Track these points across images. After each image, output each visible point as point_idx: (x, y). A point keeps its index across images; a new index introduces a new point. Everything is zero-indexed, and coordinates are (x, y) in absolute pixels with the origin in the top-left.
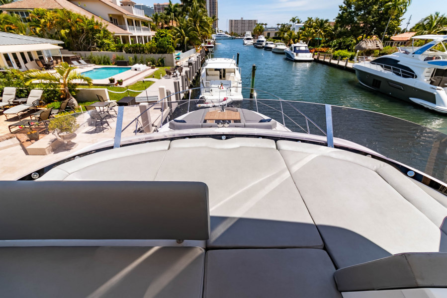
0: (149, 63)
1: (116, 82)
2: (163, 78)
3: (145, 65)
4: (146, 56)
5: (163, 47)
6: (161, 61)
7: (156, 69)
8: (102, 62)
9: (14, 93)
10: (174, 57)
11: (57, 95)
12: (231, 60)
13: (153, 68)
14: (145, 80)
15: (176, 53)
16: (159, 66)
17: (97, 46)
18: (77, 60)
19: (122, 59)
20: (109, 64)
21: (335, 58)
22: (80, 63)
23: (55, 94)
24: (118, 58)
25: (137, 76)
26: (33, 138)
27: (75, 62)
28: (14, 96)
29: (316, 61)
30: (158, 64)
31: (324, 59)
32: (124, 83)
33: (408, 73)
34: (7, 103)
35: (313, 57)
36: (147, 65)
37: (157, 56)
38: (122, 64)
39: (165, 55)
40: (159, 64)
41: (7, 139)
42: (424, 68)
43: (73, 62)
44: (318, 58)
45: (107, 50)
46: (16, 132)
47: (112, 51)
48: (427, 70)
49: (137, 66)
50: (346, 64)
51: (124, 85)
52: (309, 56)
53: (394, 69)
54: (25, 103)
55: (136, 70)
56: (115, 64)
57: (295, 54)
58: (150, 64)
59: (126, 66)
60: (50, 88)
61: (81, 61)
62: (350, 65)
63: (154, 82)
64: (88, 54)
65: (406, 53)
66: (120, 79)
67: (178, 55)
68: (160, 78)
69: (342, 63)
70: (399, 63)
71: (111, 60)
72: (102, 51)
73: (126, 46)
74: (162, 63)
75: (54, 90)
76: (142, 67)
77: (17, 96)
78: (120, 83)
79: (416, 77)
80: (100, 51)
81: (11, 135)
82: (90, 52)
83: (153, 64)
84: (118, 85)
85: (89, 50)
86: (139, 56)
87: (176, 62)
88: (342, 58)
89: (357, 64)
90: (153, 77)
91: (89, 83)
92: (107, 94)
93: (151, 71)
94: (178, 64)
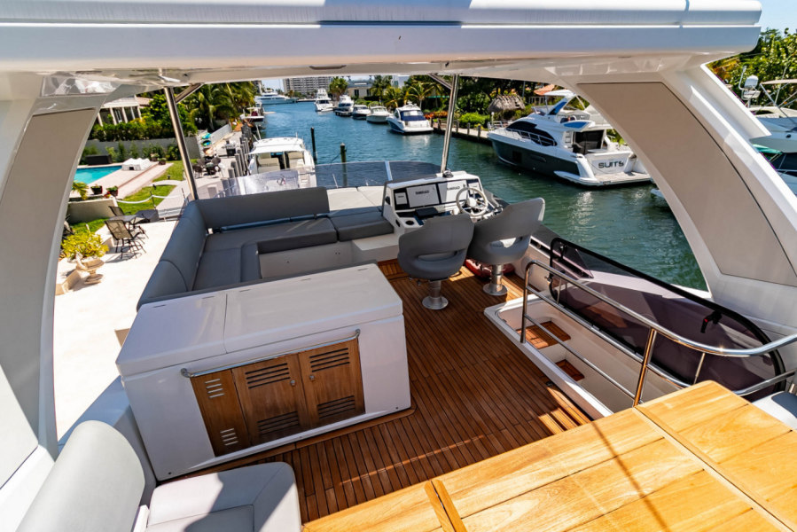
0: (152, 156)
1: (105, 192)
3: (147, 160)
4: (143, 143)
6: (173, 150)
7: (168, 165)
10: (200, 142)
13: (162, 163)
14: (156, 184)
15: (202, 135)
16: (171, 159)
19: (94, 153)
21: (463, 125)
25: (137, 179)
29: (437, 132)
30: (168, 156)
32: (119, 191)
33: (548, 140)
35: (432, 126)
36: (151, 160)
37: (163, 143)
38: (98, 160)
40: (171, 156)
42: (562, 133)
44: (439, 127)
48: (565, 134)
49: (130, 162)
50: (479, 133)
51: (122, 194)
52: (424, 125)
53: (532, 136)
55: (132, 169)
56: (82, 163)
57: (403, 122)
58: (156, 158)
59: (108, 163)
62: (483, 134)
63: (175, 186)
65: (542, 114)
66: (112, 186)
67: (207, 138)
68: (183, 179)
69: (474, 133)
70: (536, 128)
74: (174, 156)
76: (142, 163)
78: (113, 192)
79: (556, 144)
83: (160, 156)
84: (111, 196)
86: (128, 144)
87: (205, 150)
88: (472, 124)
89: (492, 132)
90: (169, 178)
91: (83, 193)
92: (116, 205)
93: (161, 169)
94: (209, 153)
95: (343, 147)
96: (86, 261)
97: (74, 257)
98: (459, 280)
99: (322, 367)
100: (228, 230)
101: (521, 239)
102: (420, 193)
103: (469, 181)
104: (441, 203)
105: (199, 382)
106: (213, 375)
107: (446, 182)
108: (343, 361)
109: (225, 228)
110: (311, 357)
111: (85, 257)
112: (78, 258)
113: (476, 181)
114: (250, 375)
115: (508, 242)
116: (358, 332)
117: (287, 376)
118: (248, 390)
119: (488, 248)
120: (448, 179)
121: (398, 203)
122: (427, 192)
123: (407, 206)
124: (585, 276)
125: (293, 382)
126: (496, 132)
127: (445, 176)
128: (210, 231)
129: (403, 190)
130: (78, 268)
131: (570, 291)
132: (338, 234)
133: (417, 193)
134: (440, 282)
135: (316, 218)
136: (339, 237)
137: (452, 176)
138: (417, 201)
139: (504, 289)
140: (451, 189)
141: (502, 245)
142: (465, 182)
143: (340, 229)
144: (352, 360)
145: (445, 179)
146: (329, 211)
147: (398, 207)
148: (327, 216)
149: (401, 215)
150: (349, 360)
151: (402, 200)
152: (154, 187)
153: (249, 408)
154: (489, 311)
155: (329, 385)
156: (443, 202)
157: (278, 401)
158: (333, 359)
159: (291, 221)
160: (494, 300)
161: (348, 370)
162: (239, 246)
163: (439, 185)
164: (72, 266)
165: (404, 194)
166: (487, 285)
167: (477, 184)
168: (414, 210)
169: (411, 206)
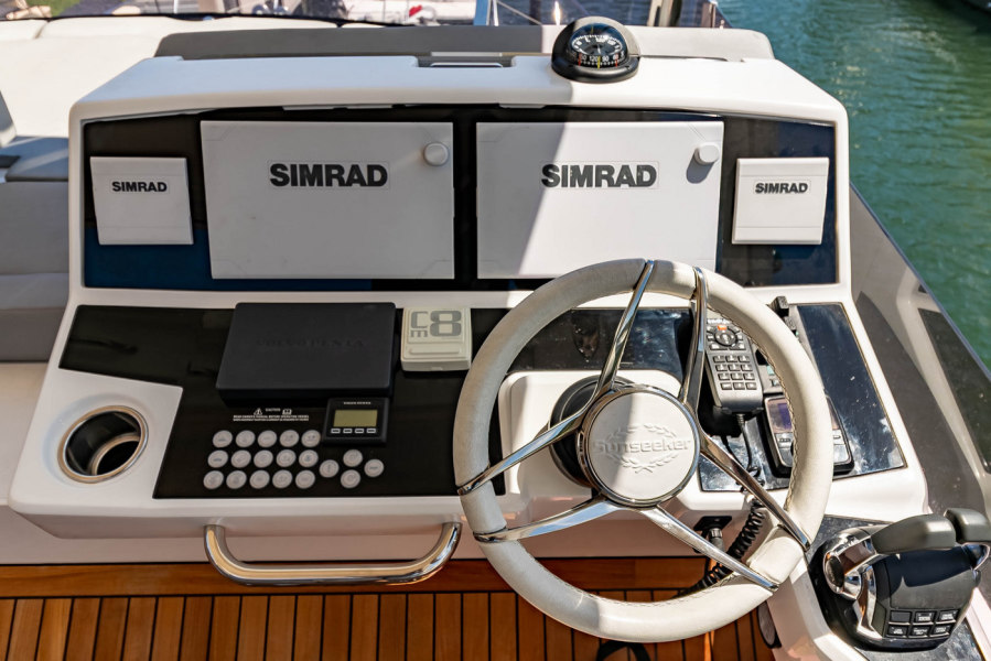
102: (313, 176)
104: (466, 277)
107: (562, 113)
120: (584, 93)
121: (105, 238)
122: (374, 177)
127: (566, 64)
133: (282, 176)
137: (626, 64)
140: (583, 177)
165: (173, 170)
167: (811, 169)
168: (227, 300)
169: (217, 271)
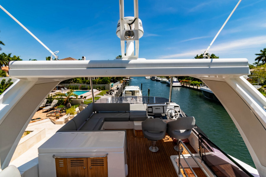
1: (83, 97)
2: (105, 95)
3: (96, 90)
4: (96, 85)
5: (105, 81)
6: (103, 87)
7: (101, 91)
8: (74, 88)
9: (46, 102)
10: (110, 86)
11: (62, 102)
12: (137, 87)
13: (99, 91)
14: (96, 96)
15: (111, 84)
17: (73, 81)
18: (63, 88)
19: (85, 87)
20: (78, 89)
21: (192, 85)
22: (64, 89)
23: (61, 102)
24: (82, 87)
26: (57, 118)
27: (62, 89)
28: (45, 103)
29: (183, 86)
30: (102, 89)
31: (187, 85)
32: (87, 97)
34: (43, 106)
35: (181, 84)
36: (97, 90)
37: (101, 85)
38: (85, 89)
39: (106, 85)
41: (46, 119)
43: (61, 89)
45: (78, 83)
46: (48, 116)
47: (80, 83)
50: (197, 88)
51: (87, 99)
52: (179, 84)
54: (50, 105)
56: (81, 89)
57: (172, 83)
59: (87, 90)
60: (60, 100)
61: (65, 88)
62: (199, 88)
63: (100, 97)
64: (68, 85)
66: (85, 96)
68: (103, 95)
69: (195, 87)
71: (79, 87)
72: (75, 84)
73: (87, 81)
74: (104, 89)
75: (62, 100)
77: (47, 103)
78: (85, 97)
80: (74, 83)
81: (47, 117)
82: (69, 84)
83: (99, 89)
84: (84, 99)
85: (69, 83)
87: (111, 88)
88: (195, 85)
89: (202, 88)
90: (100, 95)
91: (77, 97)
92: (83, 101)
93: (99, 92)
94: (112, 89)
95: (149, 90)
96: (70, 116)
97: (68, 114)
98: (166, 142)
99: (95, 164)
100: (100, 112)
101: (188, 131)
102: (157, 109)
103: (175, 107)
105: (57, 160)
106: (61, 159)
107: (167, 106)
108: (102, 164)
109: (99, 112)
110: (91, 160)
111: (70, 115)
112: (69, 115)
113: (178, 107)
114: (72, 162)
115: (182, 131)
116: (107, 154)
117: (83, 165)
118: (71, 167)
119: (173, 132)
120: (168, 105)
121: (149, 111)
122: (160, 109)
123: (152, 112)
124: (212, 151)
125: (85, 167)
126: (203, 88)
127: (167, 104)
128: (96, 112)
129: (151, 107)
130: (68, 118)
131: (206, 156)
132: (129, 118)
133: (156, 109)
134: (155, 141)
135: (126, 112)
136: (129, 119)
137: (169, 104)
138: (155, 111)
139: (182, 149)
141: (180, 132)
142: (174, 107)
143: (130, 117)
144: (105, 164)
145: (167, 105)
146: (129, 111)
147: (148, 112)
148: (129, 112)
149: (149, 115)
150: (104, 164)
151: (150, 110)
152: (96, 97)
153: (70, 173)
154: (172, 157)
155: (96, 172)
156: (165, 112)
157: (79, 173)
158: (98, 163)
159: (118, 112)
160: (177, 153)
161: (103, 168)
162: (100, 118)
163: (164, 107)
164: (67, 117)
165: (151, 108)
166: (176, 146)
167: (178, 108)
168: (154, 114)
169: (153, 113)
